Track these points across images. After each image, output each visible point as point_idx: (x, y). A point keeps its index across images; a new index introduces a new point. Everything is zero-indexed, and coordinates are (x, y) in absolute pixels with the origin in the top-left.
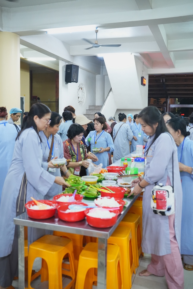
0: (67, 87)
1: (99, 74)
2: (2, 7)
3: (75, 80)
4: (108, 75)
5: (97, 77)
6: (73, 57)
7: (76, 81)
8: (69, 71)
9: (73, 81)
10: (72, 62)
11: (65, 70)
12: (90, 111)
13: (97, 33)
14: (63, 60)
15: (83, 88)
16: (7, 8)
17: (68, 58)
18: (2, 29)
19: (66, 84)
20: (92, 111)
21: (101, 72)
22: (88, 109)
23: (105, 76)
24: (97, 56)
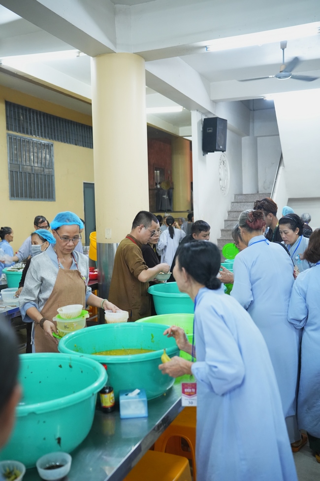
0: (204, 161)
1: (248, 135)
2: (116, 5)
3: (221, 147)
4: (279, 135)
5: (243, 142)
6: (215, 102)
7: (224, 149)
8: (210, 131)
9: (219, 149)
10: (214, 113)
11: (201, 129)
12: (239, 204)
13: (283, 49)
14: (200, 109)
15: (225, 162)
16: (125, 5)
17: (208, 106)
18: (116, 47)
19: (203, 155)
20: (242, 204)
21: (251, 131)
22: (233, 201)
23: (258, 138)
24: (264, 99)
